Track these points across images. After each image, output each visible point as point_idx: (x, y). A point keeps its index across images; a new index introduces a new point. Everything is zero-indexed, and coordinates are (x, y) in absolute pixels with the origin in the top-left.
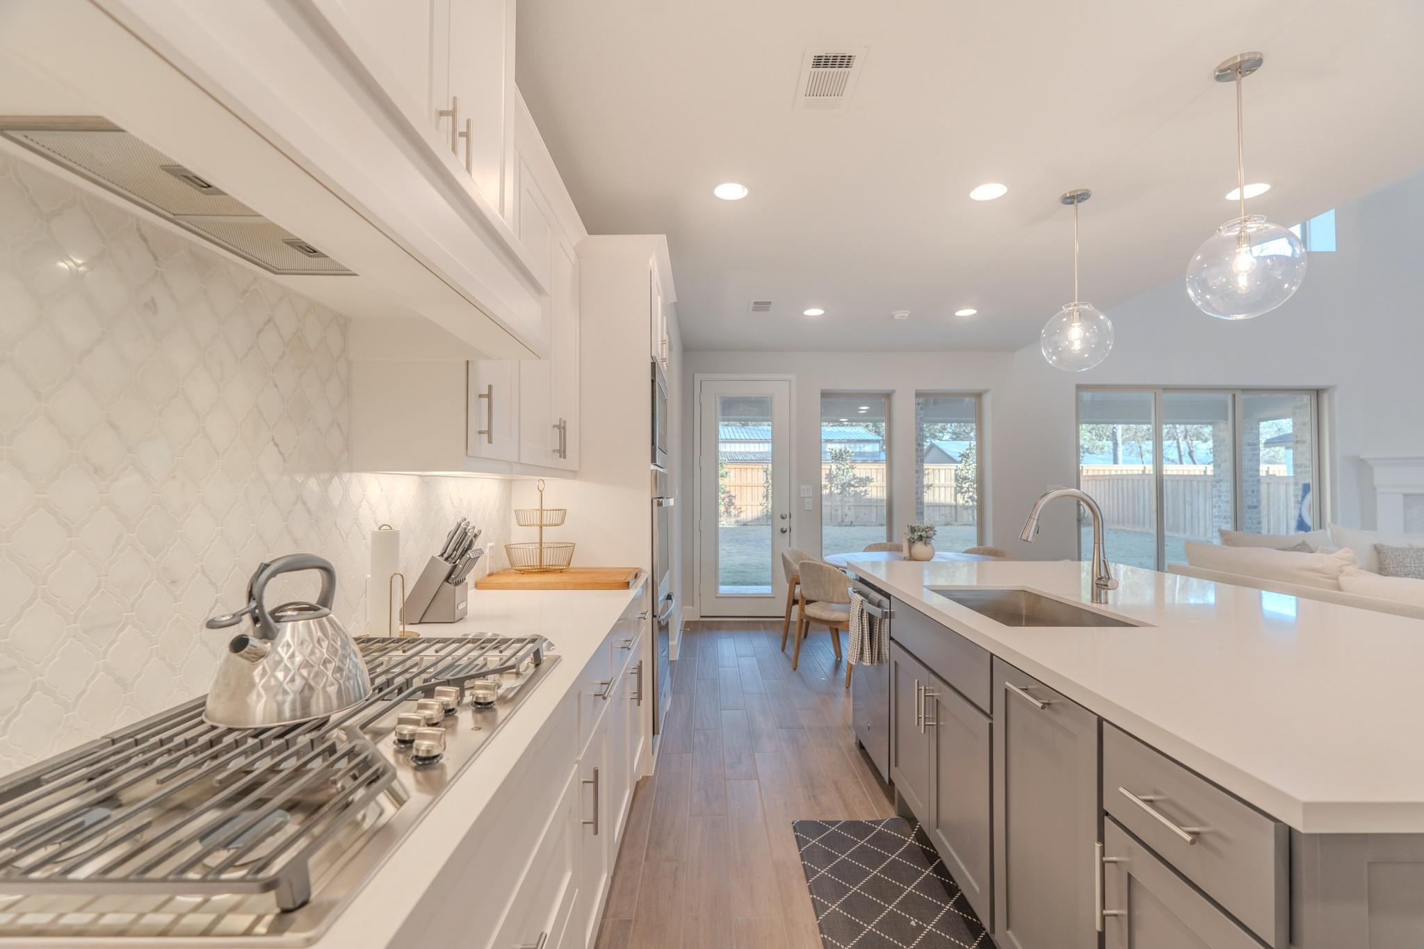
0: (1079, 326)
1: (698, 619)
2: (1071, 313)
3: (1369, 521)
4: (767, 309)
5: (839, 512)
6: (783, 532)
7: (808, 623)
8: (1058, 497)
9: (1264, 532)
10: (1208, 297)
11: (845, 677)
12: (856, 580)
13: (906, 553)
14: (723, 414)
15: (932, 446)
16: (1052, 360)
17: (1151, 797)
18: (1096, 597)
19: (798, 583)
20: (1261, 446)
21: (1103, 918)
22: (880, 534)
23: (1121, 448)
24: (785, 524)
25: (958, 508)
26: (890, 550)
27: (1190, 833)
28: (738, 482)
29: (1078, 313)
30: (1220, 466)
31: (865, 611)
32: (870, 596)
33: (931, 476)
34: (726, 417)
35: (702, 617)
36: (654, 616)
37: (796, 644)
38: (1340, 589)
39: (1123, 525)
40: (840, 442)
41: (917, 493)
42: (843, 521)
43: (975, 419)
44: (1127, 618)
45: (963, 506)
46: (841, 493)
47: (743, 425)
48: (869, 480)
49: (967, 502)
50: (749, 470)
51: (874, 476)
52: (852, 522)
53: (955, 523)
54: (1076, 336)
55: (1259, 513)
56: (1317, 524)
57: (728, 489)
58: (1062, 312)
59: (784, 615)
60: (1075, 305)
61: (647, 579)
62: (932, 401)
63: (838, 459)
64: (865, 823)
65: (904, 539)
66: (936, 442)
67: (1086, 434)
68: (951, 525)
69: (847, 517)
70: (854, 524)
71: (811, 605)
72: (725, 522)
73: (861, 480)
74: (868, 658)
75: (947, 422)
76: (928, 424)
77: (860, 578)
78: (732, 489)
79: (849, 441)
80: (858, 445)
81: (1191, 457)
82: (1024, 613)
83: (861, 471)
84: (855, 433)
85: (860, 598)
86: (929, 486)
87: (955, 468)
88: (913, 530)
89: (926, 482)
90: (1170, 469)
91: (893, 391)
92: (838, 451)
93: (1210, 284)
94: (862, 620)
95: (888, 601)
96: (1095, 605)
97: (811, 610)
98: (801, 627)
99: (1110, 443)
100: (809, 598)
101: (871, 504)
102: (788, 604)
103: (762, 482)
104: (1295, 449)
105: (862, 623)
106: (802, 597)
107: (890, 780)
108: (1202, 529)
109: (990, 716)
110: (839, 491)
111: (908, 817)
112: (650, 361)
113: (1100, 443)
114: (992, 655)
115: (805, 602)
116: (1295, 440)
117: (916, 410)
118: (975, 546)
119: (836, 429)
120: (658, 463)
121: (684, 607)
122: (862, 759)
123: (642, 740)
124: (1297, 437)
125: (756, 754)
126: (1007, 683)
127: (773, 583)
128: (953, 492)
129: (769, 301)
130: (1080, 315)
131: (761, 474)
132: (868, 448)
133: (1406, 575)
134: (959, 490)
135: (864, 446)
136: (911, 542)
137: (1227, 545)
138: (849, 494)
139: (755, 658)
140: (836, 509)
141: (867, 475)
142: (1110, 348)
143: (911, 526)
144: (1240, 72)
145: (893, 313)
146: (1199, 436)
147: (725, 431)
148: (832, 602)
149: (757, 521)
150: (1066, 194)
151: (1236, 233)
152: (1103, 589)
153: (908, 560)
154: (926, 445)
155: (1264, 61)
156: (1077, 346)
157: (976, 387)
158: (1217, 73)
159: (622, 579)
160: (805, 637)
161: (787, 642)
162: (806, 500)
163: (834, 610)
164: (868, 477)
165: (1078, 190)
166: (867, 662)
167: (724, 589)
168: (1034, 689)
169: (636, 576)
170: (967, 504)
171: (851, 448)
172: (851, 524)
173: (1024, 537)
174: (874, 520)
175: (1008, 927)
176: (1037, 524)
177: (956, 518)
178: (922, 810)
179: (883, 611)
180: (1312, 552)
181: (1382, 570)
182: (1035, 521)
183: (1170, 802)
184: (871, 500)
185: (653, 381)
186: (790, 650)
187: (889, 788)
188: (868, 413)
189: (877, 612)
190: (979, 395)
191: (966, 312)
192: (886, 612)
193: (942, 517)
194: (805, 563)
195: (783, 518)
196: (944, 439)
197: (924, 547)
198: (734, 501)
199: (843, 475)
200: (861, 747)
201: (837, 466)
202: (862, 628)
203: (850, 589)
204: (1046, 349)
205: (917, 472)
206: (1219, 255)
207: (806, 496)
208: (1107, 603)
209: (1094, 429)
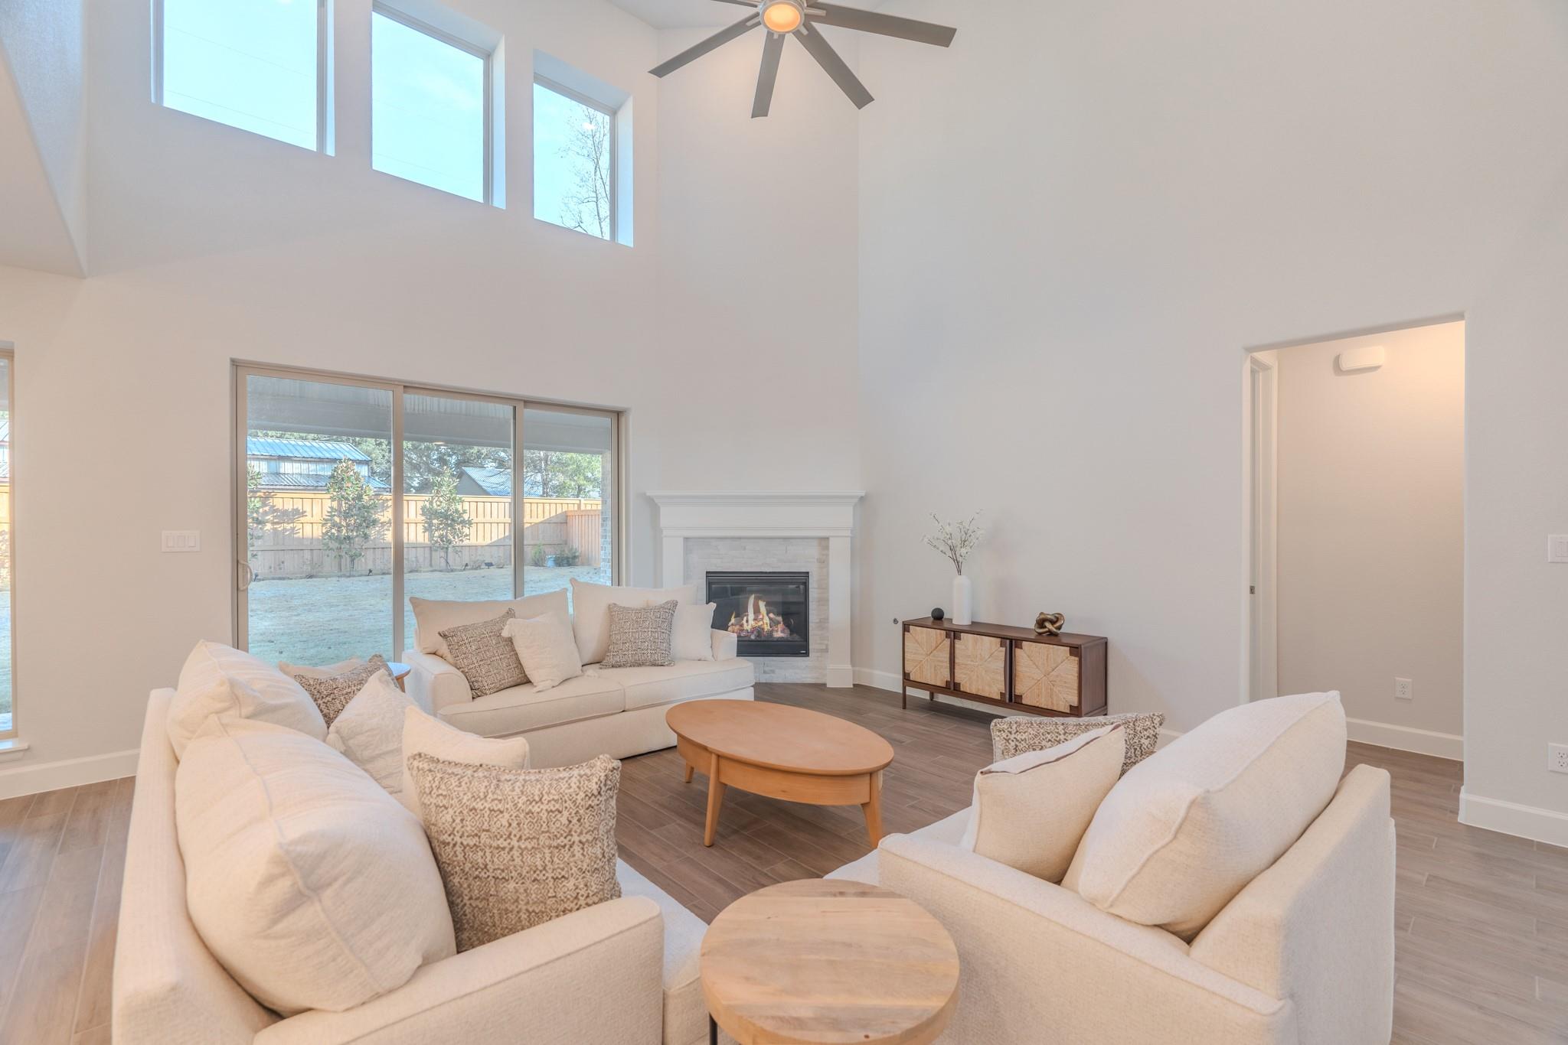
48: (298, 513)
51: (307, 508)
73: (285, 513)
101: (300, 547)
138: (264, 533)
141: (295, 507)
164: (297, 510)
184: (300, 542)
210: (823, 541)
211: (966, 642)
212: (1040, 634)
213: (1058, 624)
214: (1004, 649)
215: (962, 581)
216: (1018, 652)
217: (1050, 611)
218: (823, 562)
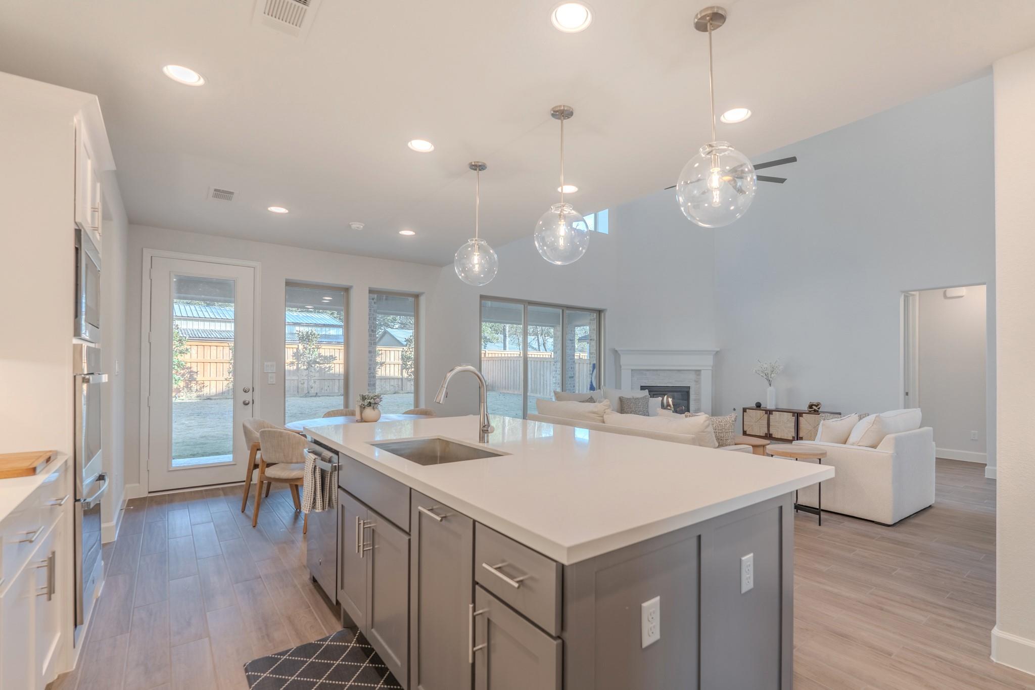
0: (478, 255)
1: (146, 495)
2: (473, 245)
3: (618, 386)
4: (230, 199)
5: (305, 385)
6: (246, 404)
7: (269, 485)
8: (461, 371)
9: (577, 392)
10: (545, 248)
11: (303, 525)
12: (311, 442)
13: (358, 417)
14: (179, 291)
15: (385, 333)
16: (461, 276)
17: (500, 565)
18: (482, 439)
19: (259, 449)
20: (576, 341)
21: (474, 653)
22: (338, 402)
23: (508, 339)
24: (248, 397)
25: (404, 380)
26: (346, 415)
27: (517, 582)
28: (201, 358)
29: (478, 246)
30: (557, 353)
31: (318, 467)
32: (323, 454)
33: (383, 356)
34: (182, 295)
35: (149, 492)
36: (76, 500)
37: (256, 504)
38: (604, 422)
39: (508, 390)
40: (308, 325)
41: (370, 369)
42: (308, 392)
43: (413, 313)
44: (497, 451)
45: (407, 379)
46: (307, 369)
47: (208, 305)
48: (333, 358)
49: (410, 375)
50: (214, 348)
51: (337, 355)
52: (317, 394)
53: (401, 392)
54: (476, 261)
55: (574, 380)
56: (598, 387)
57: (188, 365)
58: (468, 243)
59: (245, 479)
60: (476, 240)
61: (66, 462)
62: (384, 298)
63: (305, 340)
64: (314, 643)
65: (356, 406)
66: (389, 330)
67: (487, 329)
68: (398, 393)
69: (312, 389)
70: (318, 395)
71: (271, 467)
72: (183, 397)
73: (326, 358)
74: (320, 506)
75: (397, 315)
76: (383, 315)
77: (315, 440)
78: (194, 365)
79: (316, 325)
80: (324, 329)
81: (545, 347)
82: (439, 454)
83: (325, 351)
84: (321, 319)
85: (313, 456)
86: (382, 364)
87: (402, 350)
88: (364, 398)
89: (378, 359)
90: (531, 354)
91: (351, 287)
92: (305, 333)
93: (546, 240)
94: (315, 475)
95: (337, 457)
96: (481, 444)
97: (271, 472)
98: (261, 487)
99: (502, 336)
100: (269, 461)
101: (333, 378)
102: (249, 469)
103: (228, 359)
104: (590, 344)
105: (315, 477)
106: (263, 461)
107: (337, 602)
108: (548, 391)
109: (409, 534)
110: (305, 367)
111: (351, 626)
112: (73, 227)
113: (497, 336)
114: (411, 489)
115: (265, 466)
116: (590, 338)
117: (370, 303)
118: (412, 408)
119: (301, 314)
120: (83, 336)
121: (127, 486)
122: (315, 591)
123: (58, 635)
124: (591, 336)
125: (208, 614)
126: (420, 508)
127: (234, 452)
128: (400, 368)
129: (232, 191)
130: (479, 248)
131: (227, 350)
132: (333, 332)
133: (631, 413)
134: (404, 367)
135: (330, 330)
136: (363, 408)
137: (558, 400)
138: (315, 370)
139: (212, 523)
140: (302, 382)
141: (331, 355)
142: (496, 273)
143: (362, 395)
144: (563, 116)
145: (350, 223)
146: (548, 334)
147: (180, 308)
148: (291, 463)
149: (222, 395)
150: (472, 163)
151: (559, 212)
152: (486, 433)
153: (359, 422)
154: (380, 332)
155: (574, 112)
156: (477, 268)
157: (415, 289)
158: (552, 112)
159: (26, 464)
160: (267, 496)
161: (248, 503)
162: (270, 375)
163: (293, 470)
164: (332, 356)
165: (480, 162)
166: (319, 509)
167: (177, 463)
168: (437, 508)
169: (48, 460)
170: (410, 377)
171: (317, 331)
172: (316, 395)
173: (437, 401)
174: (337, 391)
175: (419, 683)
176: (446, 391)
177: (402, 388)
178: (360, 617)
179: (332, 465)
180: (595, 402)
181: (622, 410)
182: (445, 389)
183: (510, 565)
184: (334, 375)
185: (77, 250)
186: (251, 510)
187: (336, 608)
188: (331, 302)
189: (327, 467)
190: (417, 296)
191: (407, 233)
192: (335, 466)
193: (392, 387)
194: (265, 431)
195: (245, 392)
196: (395, 328)
197: (372, 411)
198: (195, 377)
199: (309, 353)
200: (314, 580)
201: (304, 346)
202: (315, 482)
203: (306, 450)
204: (458, 268)
205: (370, 352)
206: (550, 224)
207: (270, 371)
208: (488, 442)
209: (493, 326)
210: (698, 372)
211: (775, 416)
212: (810, 411)
213: (818, 407)
214: (794, 417)
215: (771, 389)
216: (801, 418)
217: (815, 401)
218: (697, 382)
